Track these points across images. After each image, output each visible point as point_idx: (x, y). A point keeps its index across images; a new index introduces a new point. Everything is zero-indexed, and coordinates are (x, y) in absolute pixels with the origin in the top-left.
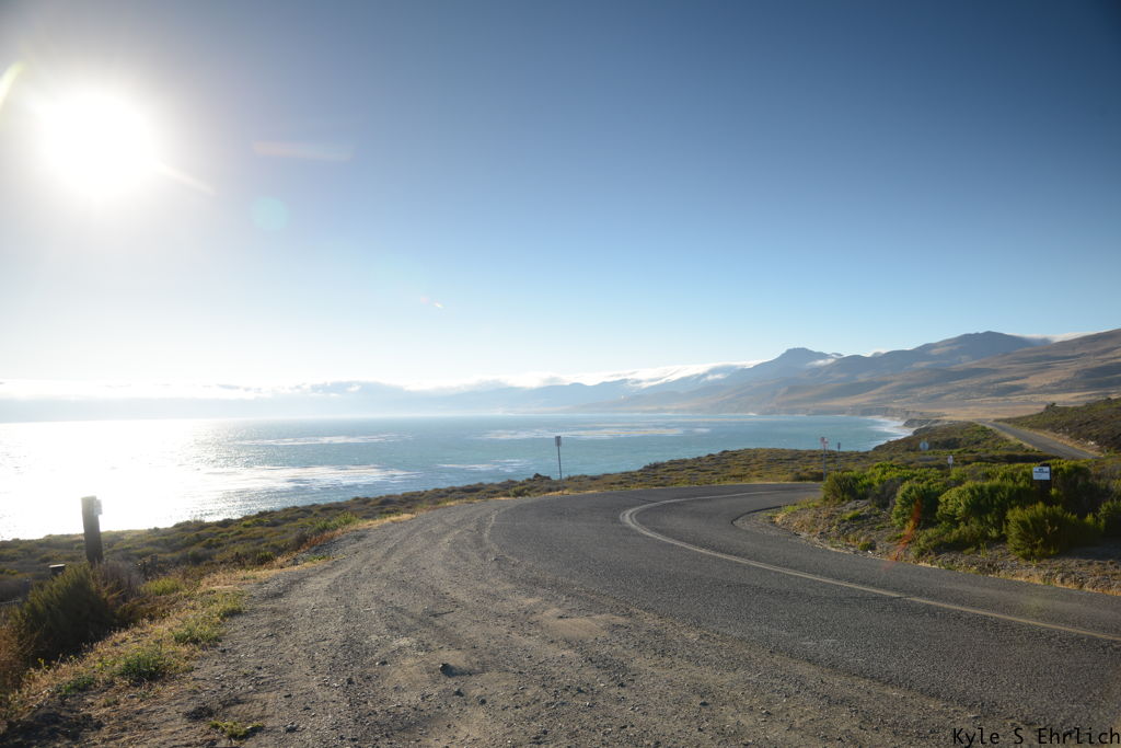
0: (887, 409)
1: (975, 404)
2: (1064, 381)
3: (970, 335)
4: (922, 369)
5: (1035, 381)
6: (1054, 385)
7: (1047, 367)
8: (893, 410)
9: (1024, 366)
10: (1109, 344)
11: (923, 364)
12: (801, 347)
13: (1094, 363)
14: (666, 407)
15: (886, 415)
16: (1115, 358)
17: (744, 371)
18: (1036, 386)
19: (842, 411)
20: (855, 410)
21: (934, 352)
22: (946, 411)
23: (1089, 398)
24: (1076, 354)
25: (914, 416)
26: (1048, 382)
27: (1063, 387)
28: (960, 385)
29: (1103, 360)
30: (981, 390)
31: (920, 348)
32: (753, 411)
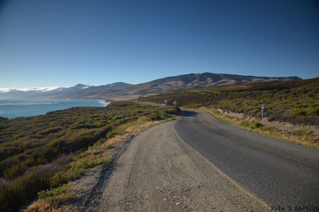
0: (100, 98)
1: (119, 97)
2: (135, 93)
3: (117, 83)
4: (107, 90)
5: (130, 93)
6: (134, 93)
7: (132, 90)
8: (102, 98)
9: (128, 89)
10: (143, 86)
11: (108, 88)
12: (80, 84)
13: (141, 89)
15: (100, 100)
17: (67, 89)
19: (91, 99)
20: (93, 98)
21: (110, 86)
22: (114, 99)
24: (138, 87)
25: (107, 100)
27: (135, 94)
28: (115, 93)
30: (120, 94)
31: (107, 85)
32: (69, 98)
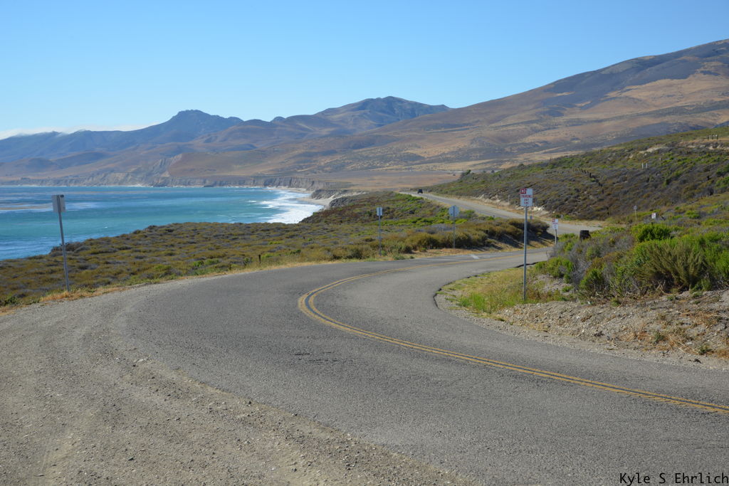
1: (379, 173)
2: (461, 150)
3: (372, 100)
4: (324, 136)
5: (433, 149)
6: (452, 153)
11: (325, 131)
12: (194, 109)
13: (489, 131)
14: (31, 177)
15: (291, 186)
16: (506, 126)
18: (436, 154)
19: (243, 182)
21: (338, 117)
22: (353, 181)
23: (484, 167)
24: (474, 120)
25: (321, 187)
26: (447, 151)
27: (461, 155)
28: (363, 153)
29: (496, 128)
30: (385, 158)
31: (322, 113)
32: (140, 182)
